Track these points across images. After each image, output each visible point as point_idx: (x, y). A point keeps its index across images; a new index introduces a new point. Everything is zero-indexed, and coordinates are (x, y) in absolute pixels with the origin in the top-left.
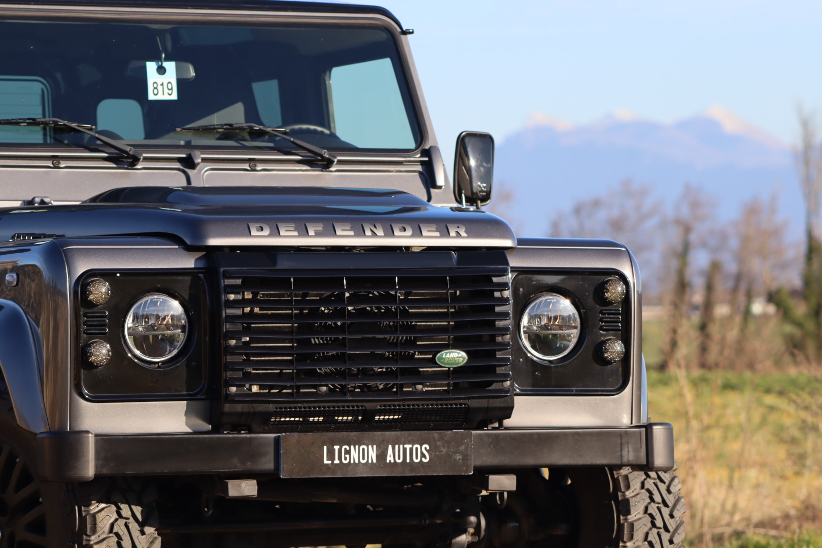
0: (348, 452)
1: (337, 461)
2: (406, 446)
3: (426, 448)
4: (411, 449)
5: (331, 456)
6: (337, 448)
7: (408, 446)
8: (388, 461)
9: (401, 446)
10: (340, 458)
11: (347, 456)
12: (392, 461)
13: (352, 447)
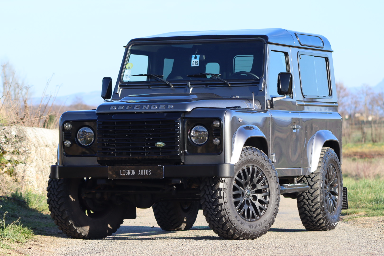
0: (127, 172)
1: (124, 174)
2: (144, 170)
3: (150, 171)
4: (146, 171)
5: (122, 172)
6: (124, 170)
7: (145, 170)
8: (139, 174)
9: (143, 170)
10: (125, 174)
11: (127, 173)
12: (140, 174)
13: (128, 170)
